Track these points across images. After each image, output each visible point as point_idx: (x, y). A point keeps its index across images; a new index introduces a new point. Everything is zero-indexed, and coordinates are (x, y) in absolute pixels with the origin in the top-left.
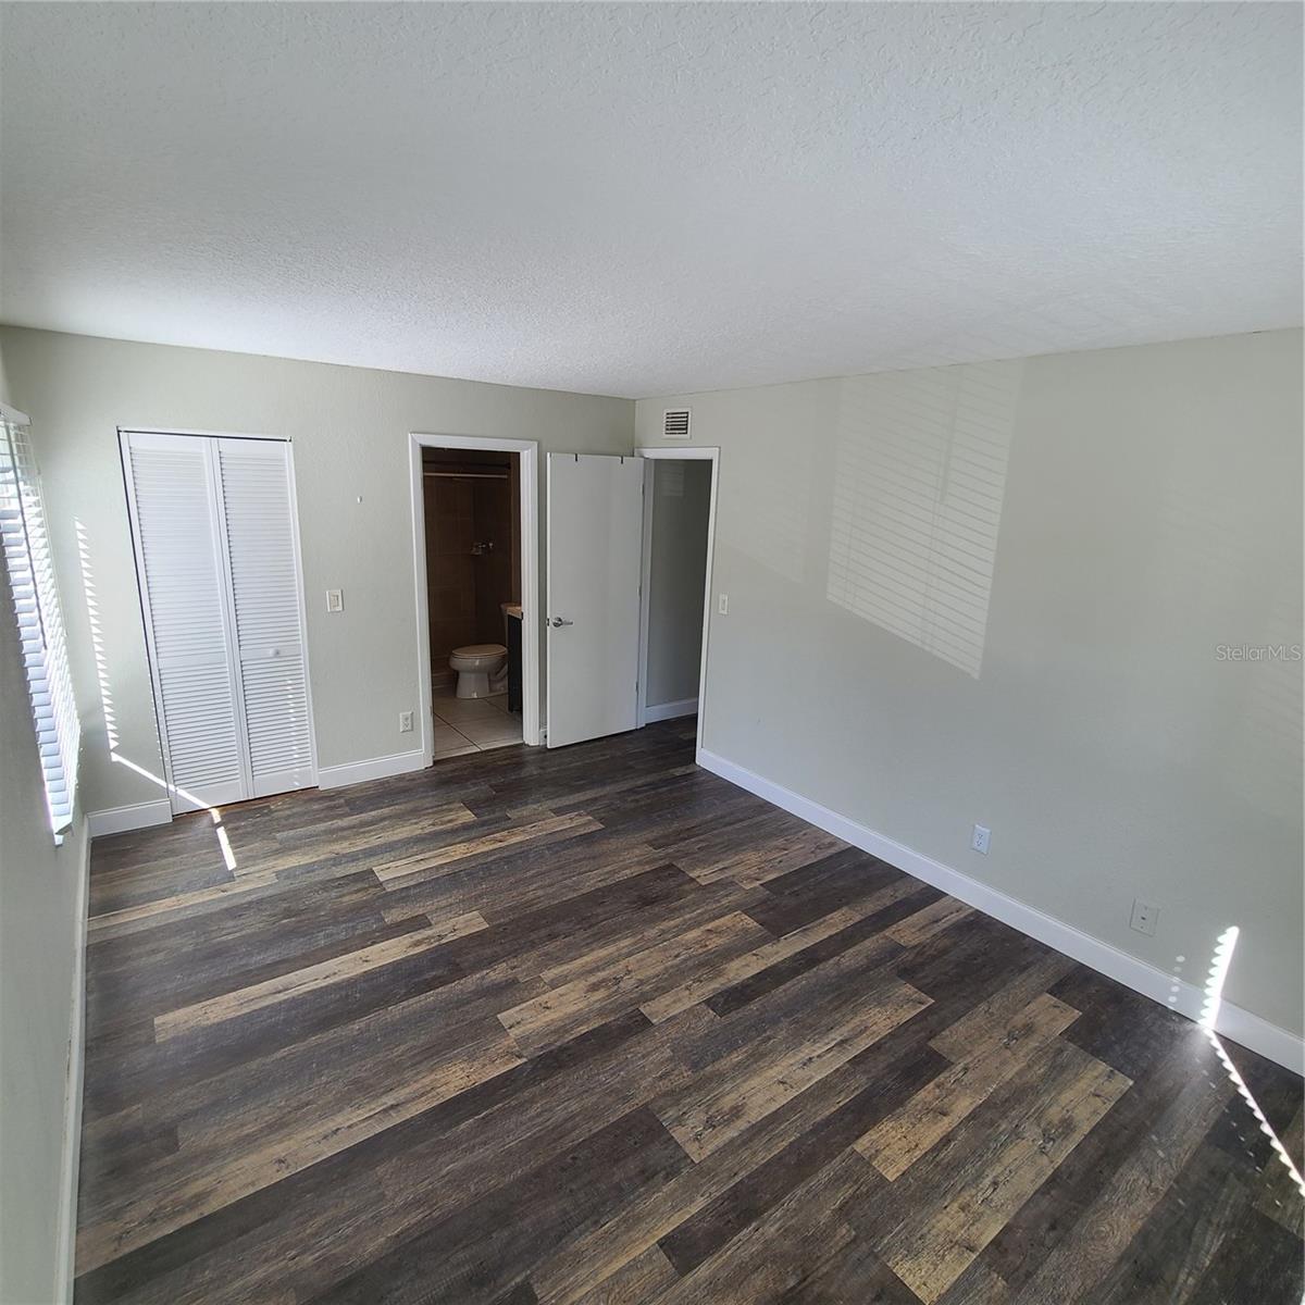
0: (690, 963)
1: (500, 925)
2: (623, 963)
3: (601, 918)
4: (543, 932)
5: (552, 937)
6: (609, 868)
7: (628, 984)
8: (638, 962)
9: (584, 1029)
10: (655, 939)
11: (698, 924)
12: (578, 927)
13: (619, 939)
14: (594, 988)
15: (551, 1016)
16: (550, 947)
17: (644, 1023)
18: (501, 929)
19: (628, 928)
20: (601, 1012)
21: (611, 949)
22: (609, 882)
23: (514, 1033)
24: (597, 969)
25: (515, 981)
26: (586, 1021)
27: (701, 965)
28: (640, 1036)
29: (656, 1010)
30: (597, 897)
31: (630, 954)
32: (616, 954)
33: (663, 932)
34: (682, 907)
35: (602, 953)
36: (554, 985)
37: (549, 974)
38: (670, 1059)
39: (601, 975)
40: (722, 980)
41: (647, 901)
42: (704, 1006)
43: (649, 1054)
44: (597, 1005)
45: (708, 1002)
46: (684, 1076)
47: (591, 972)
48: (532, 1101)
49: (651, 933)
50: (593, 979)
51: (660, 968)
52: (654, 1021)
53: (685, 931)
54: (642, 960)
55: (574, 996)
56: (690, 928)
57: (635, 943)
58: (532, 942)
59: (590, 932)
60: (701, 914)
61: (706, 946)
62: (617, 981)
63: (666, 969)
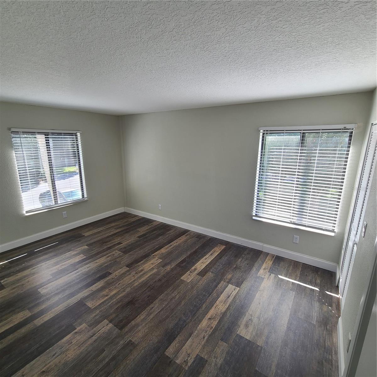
0: (115, 283)
1: (178, 279)
2: (136, 278)
3: (147, 291)
4: (163, 281)
5: (160, 280)
6: (151, 317)
7: (134, 273)
8: (131, 279)
9: (142, 262)
10: (127, 287)
11: (111, 298)
12: (153, 286)
13: (139, 284)
14: (142, 270)
15: (151, 262)
16: (158, 277)
17: (128, 266)
18: (176, 278)
19: (136, 289)
20: (139, 266)
21: (140, 281)
22: (148, 308)
23: (157, 258)
24: (143, 275)
25: (163, 267)
26: (142, 264)
27: (111, 283)
28: (128, 263)
29: (125, 269)
30: (151, 300)
31: (134, 281)
32: (138, 280)
33: (124, 291)
34: (117, 304)
35: (143, 279)
36: (153, 269)
37: (155, 270)
38: (121, 261)
39: (141, 274)
40: (106, 280)
41: (131, 303)
42: (112, 273)
43: (126, 261)
44: (140, 267)
45: (111, 274)
46: (118, 260)
47: (144, 274)
48: (147, 251)
49: (128, 290)
50: (143, 272)
51: (125, 279)
52: (125, 267)
53: (116, 294)
54: (130, 280)
55: (147, 267)
56: (114, 295)
57: (133, 284)
58: (165, 277)
59: (149, 285)
60: (109, 303)
61: (109, 290)
62: (137, 273)
63: (122, 279)
